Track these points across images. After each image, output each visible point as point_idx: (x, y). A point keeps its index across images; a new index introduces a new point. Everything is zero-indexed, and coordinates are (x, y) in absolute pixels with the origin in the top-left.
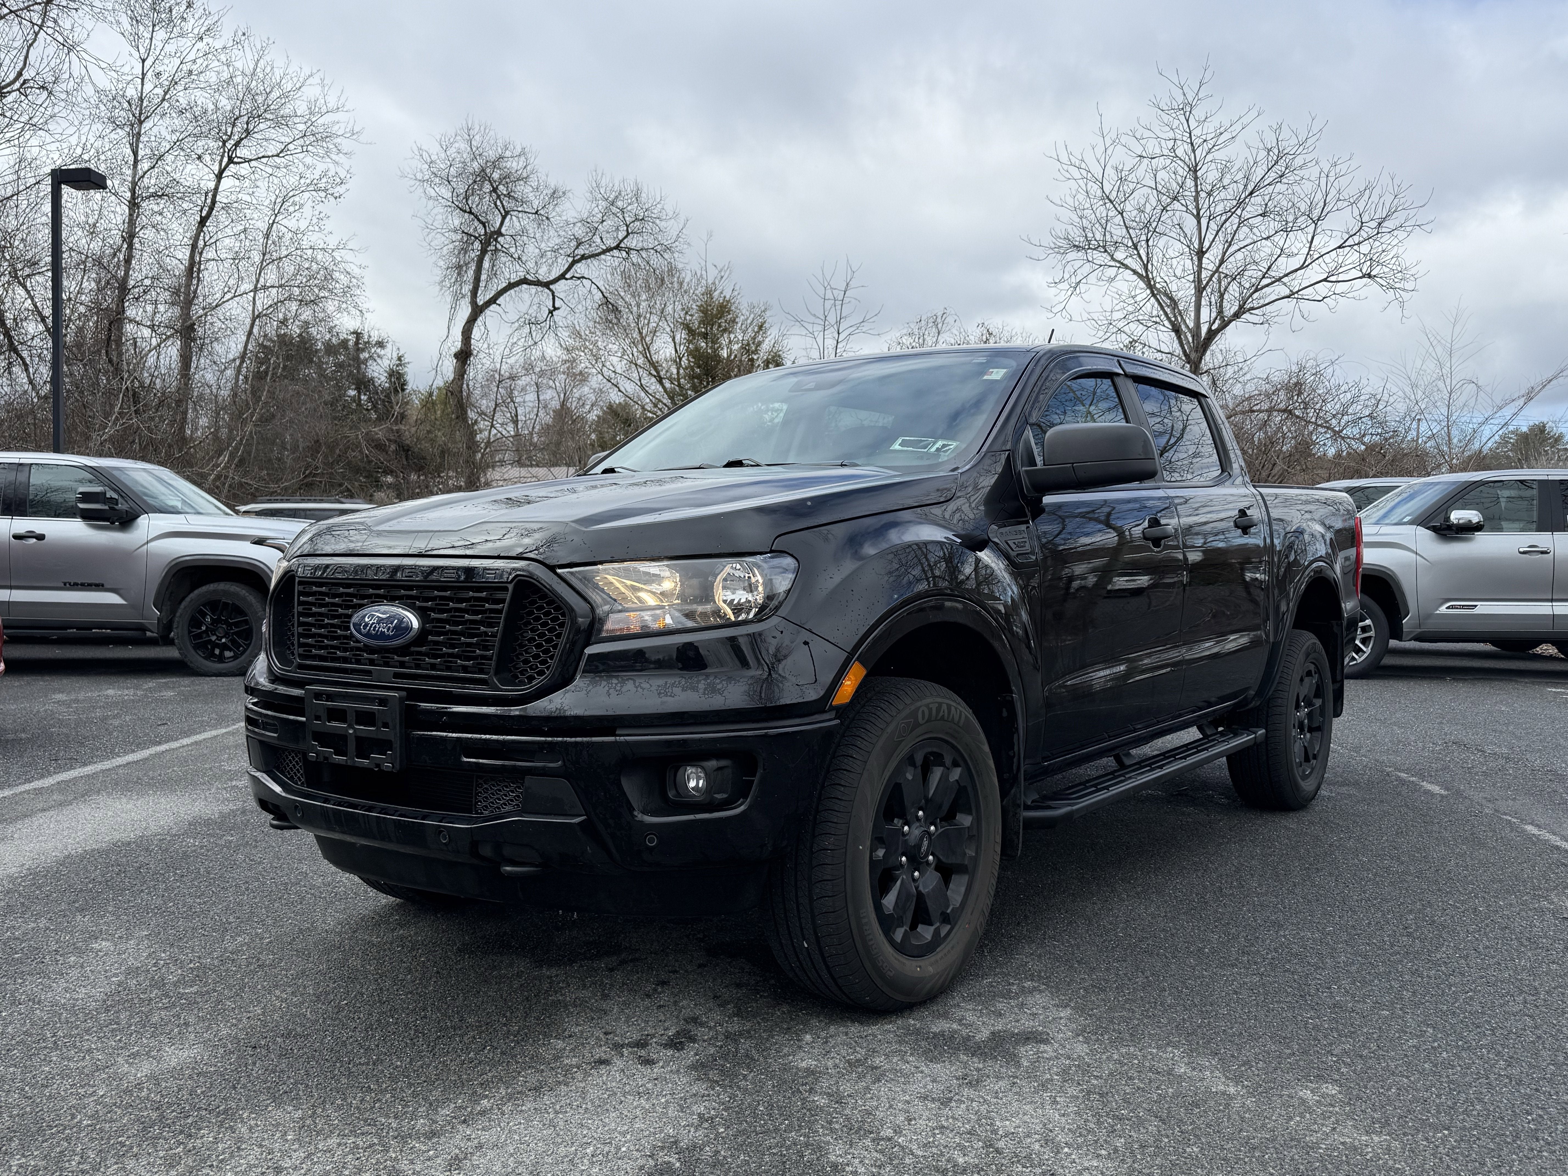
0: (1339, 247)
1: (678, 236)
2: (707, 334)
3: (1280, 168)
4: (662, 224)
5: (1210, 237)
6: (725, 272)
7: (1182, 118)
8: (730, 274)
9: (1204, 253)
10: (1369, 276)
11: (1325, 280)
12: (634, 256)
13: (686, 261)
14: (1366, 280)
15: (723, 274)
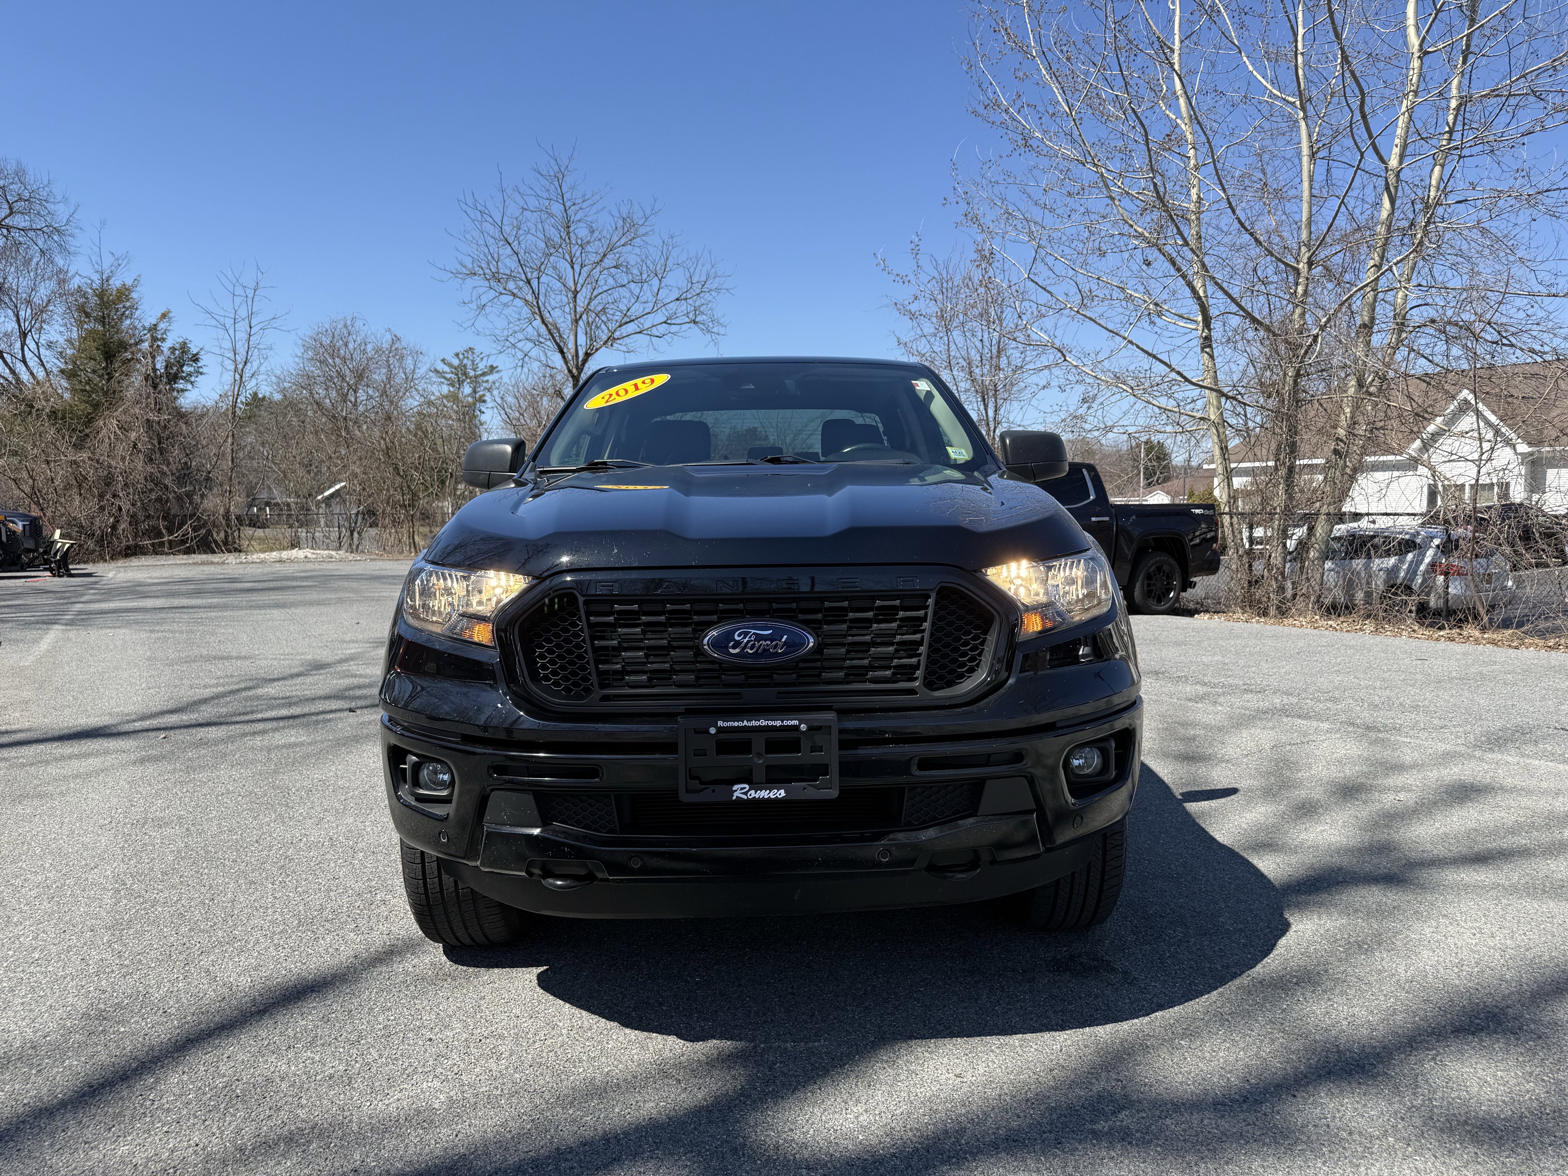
0: (677, 299)
1: (68, 221)
2: (104, 317)
3: (630, 236)
4: (51, 207)
5: (581, 281)
6: (123, 260)
7: (556, 183)
8: (128, 263)
9: (578, 292)
10: (695, 322)
11: (665, 322)
12: (15, 234)
13: (79, 245)
14: (692, 325)
15: (120, 262)
